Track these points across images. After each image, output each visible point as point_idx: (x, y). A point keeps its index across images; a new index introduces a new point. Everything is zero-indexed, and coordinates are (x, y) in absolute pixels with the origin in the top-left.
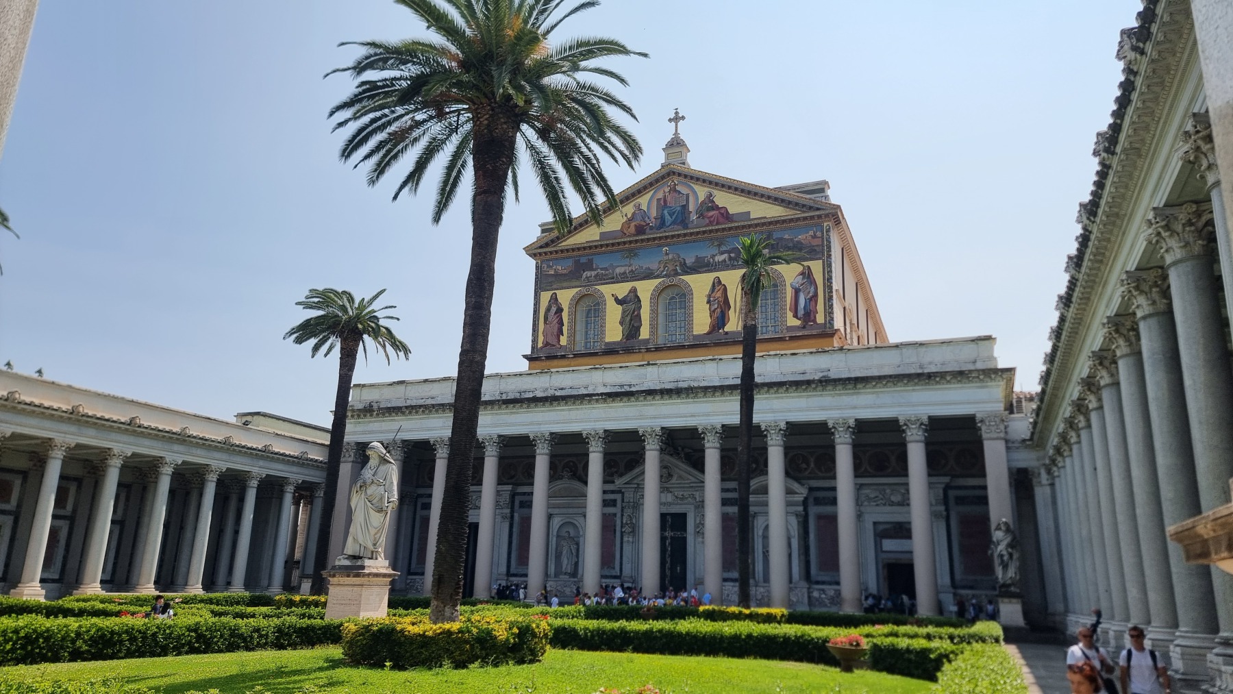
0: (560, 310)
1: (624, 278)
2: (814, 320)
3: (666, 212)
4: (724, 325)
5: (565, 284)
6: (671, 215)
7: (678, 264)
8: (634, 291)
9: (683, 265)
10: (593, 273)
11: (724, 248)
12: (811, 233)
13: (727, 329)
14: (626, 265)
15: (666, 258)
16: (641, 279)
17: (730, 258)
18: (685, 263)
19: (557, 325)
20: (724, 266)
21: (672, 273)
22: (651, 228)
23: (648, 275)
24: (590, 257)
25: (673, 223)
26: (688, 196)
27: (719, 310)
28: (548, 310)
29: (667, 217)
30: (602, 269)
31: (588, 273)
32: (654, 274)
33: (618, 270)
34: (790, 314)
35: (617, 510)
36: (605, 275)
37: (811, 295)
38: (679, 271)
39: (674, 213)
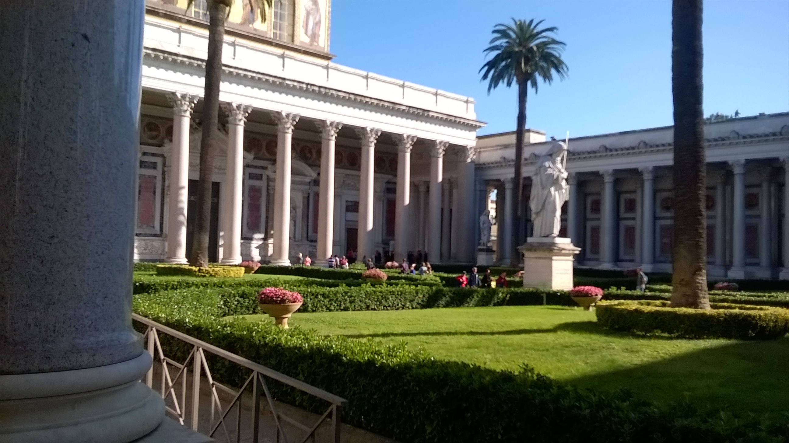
2: (318, 42)
4: (253, 21)
13: (255, 25)
35: (158, 173)
37: (317, 20)
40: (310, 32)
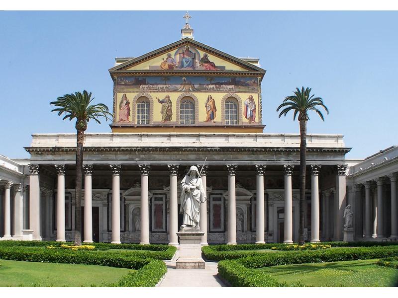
0: (128, 103)
1: (162, 91)
2: (254, 121)
3: (184, 60)
4: (213, 119)
5: (131, 90)
6: (187, 62)
7: (191, 87)
8: (168, 97)
9: (193, 87)
10: (146, 86)
11: (213, 82)
12: (253, 81)
13: (215, 120)
14: (163, 84)
15: (184, 83)
16: (173, 91)
17: (216, 87)
19: (127, 111)
20: (213, 90)
21: (188, 91)
22: (177, 67)
23: (175, 91)
24: (144, 78)
25: (188, 66)
26: (195, 54)
27: (211, 111)
28: (122, 102)
29: (185, 63)
30: (151, 84)
31: (144, 86)
32: (178, 90)
33: (159, 86)
34: (244, 117)
35: (163, 202)
36: (153, 87)
37: (253, 109)
38: (191, 90)
39: (188, 62)
40: (249, 116)
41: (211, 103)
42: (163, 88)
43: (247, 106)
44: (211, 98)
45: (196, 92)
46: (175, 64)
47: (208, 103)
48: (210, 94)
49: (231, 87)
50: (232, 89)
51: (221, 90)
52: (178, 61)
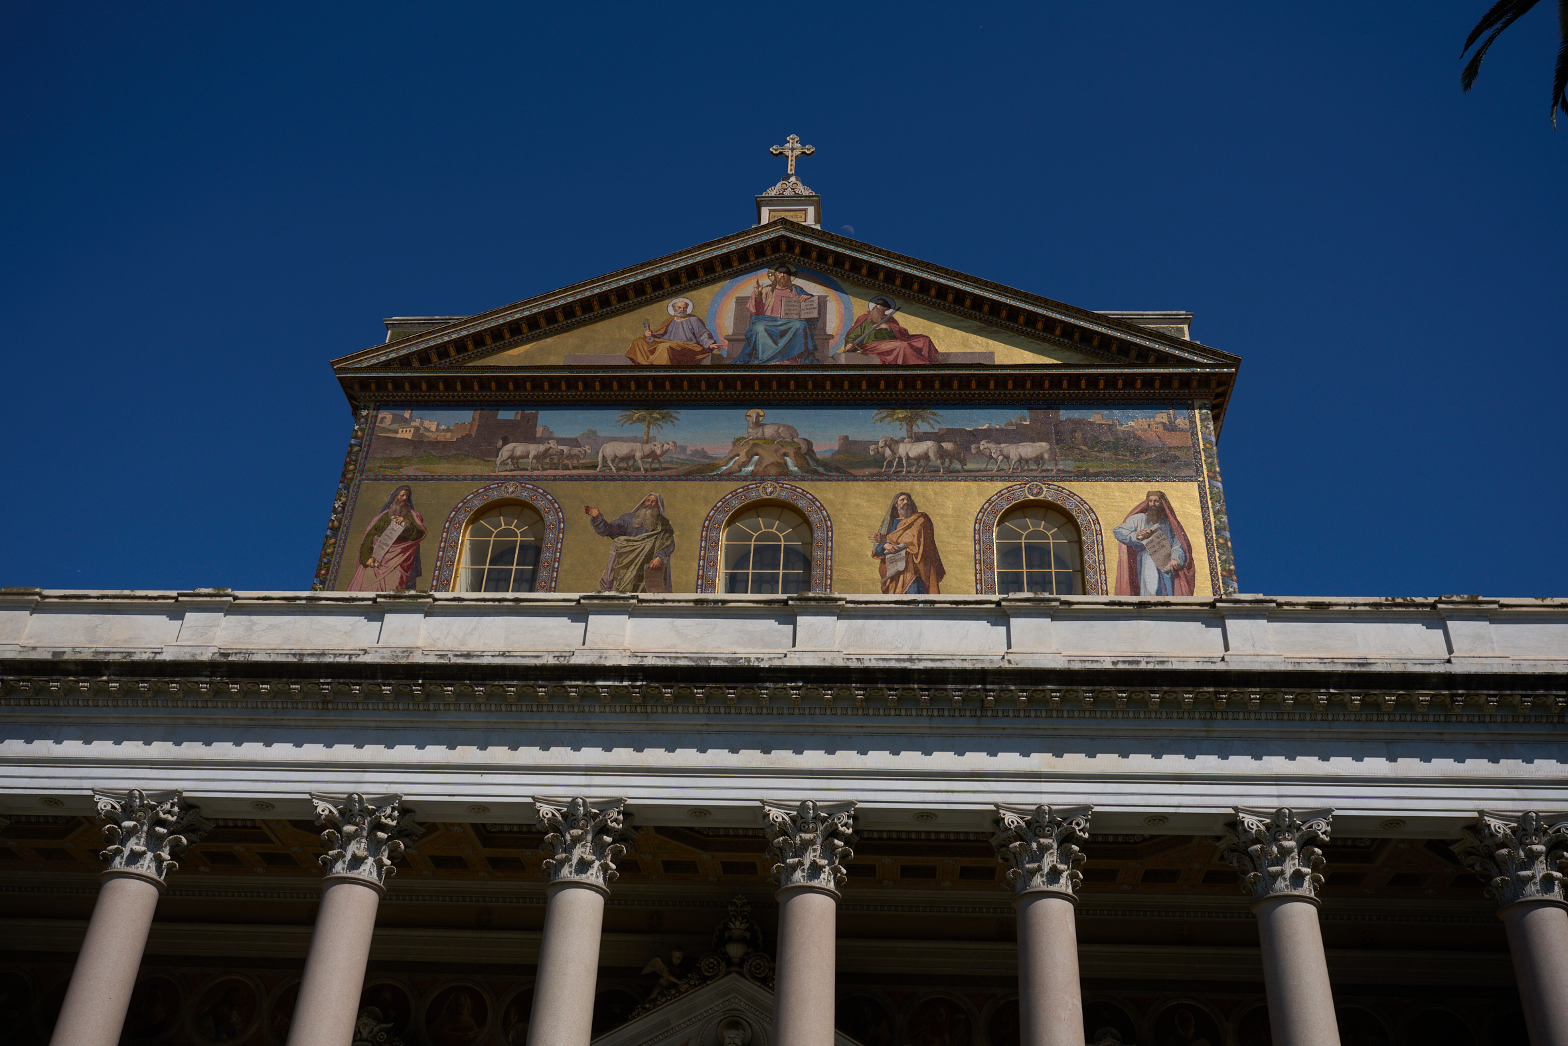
3: (760, 328)
5: (442, 468)
7: (791, 452)
9: (806, 454)
11: (922, 427)
12: (1162, 418)
14: (634, 440)
15: (756, 433)
16: (688, 476)
17: (942, 454)
18: (810, 451)
19: (398, 573)
20: (924, 470)
21: (773, 471)
23: (701, 471)
25: (782, 354)
27: (909, 577)
28: (377, 528)
30: (561, 441)
32: (718, 467)
33: (609, 450)
36: (570, 457)
38: (793, 468)
39: (783, 334)
41: (910, 536)
42: (629, 457)
43: (1134, 552)
44: (911, 507)
45: (820, 477)
46: (708, 344)
47: (893, 536)
48: (905, 486)
49: (1028, 450)
50: (1039, 459)
51: (969, 466)
52: (730, 332)
